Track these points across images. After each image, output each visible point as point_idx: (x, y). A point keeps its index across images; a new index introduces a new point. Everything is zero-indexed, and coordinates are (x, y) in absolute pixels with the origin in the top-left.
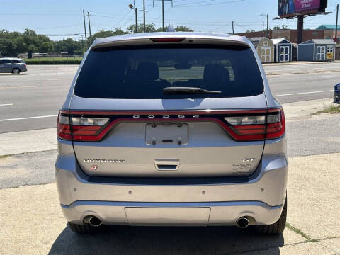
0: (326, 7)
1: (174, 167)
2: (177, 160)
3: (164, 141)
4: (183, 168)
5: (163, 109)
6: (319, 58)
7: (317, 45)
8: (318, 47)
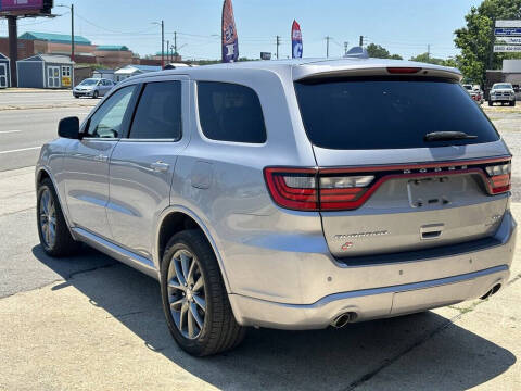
0: (51, 6)
1: (437, 233)
2: (442, 225)
3: (430, 202)
4: (447, 235)
5: (432, 160)
6: (51, 84)
7: (47, 64)
8: (49, 67)
